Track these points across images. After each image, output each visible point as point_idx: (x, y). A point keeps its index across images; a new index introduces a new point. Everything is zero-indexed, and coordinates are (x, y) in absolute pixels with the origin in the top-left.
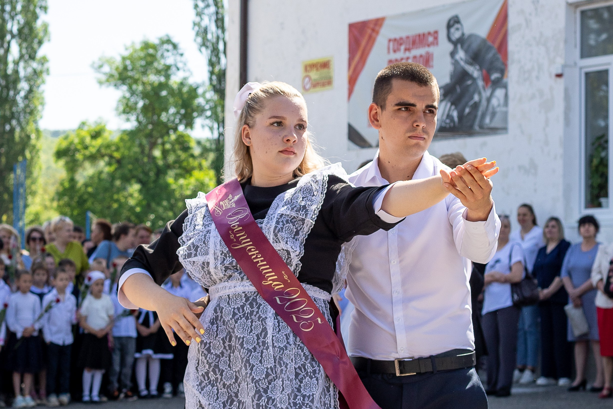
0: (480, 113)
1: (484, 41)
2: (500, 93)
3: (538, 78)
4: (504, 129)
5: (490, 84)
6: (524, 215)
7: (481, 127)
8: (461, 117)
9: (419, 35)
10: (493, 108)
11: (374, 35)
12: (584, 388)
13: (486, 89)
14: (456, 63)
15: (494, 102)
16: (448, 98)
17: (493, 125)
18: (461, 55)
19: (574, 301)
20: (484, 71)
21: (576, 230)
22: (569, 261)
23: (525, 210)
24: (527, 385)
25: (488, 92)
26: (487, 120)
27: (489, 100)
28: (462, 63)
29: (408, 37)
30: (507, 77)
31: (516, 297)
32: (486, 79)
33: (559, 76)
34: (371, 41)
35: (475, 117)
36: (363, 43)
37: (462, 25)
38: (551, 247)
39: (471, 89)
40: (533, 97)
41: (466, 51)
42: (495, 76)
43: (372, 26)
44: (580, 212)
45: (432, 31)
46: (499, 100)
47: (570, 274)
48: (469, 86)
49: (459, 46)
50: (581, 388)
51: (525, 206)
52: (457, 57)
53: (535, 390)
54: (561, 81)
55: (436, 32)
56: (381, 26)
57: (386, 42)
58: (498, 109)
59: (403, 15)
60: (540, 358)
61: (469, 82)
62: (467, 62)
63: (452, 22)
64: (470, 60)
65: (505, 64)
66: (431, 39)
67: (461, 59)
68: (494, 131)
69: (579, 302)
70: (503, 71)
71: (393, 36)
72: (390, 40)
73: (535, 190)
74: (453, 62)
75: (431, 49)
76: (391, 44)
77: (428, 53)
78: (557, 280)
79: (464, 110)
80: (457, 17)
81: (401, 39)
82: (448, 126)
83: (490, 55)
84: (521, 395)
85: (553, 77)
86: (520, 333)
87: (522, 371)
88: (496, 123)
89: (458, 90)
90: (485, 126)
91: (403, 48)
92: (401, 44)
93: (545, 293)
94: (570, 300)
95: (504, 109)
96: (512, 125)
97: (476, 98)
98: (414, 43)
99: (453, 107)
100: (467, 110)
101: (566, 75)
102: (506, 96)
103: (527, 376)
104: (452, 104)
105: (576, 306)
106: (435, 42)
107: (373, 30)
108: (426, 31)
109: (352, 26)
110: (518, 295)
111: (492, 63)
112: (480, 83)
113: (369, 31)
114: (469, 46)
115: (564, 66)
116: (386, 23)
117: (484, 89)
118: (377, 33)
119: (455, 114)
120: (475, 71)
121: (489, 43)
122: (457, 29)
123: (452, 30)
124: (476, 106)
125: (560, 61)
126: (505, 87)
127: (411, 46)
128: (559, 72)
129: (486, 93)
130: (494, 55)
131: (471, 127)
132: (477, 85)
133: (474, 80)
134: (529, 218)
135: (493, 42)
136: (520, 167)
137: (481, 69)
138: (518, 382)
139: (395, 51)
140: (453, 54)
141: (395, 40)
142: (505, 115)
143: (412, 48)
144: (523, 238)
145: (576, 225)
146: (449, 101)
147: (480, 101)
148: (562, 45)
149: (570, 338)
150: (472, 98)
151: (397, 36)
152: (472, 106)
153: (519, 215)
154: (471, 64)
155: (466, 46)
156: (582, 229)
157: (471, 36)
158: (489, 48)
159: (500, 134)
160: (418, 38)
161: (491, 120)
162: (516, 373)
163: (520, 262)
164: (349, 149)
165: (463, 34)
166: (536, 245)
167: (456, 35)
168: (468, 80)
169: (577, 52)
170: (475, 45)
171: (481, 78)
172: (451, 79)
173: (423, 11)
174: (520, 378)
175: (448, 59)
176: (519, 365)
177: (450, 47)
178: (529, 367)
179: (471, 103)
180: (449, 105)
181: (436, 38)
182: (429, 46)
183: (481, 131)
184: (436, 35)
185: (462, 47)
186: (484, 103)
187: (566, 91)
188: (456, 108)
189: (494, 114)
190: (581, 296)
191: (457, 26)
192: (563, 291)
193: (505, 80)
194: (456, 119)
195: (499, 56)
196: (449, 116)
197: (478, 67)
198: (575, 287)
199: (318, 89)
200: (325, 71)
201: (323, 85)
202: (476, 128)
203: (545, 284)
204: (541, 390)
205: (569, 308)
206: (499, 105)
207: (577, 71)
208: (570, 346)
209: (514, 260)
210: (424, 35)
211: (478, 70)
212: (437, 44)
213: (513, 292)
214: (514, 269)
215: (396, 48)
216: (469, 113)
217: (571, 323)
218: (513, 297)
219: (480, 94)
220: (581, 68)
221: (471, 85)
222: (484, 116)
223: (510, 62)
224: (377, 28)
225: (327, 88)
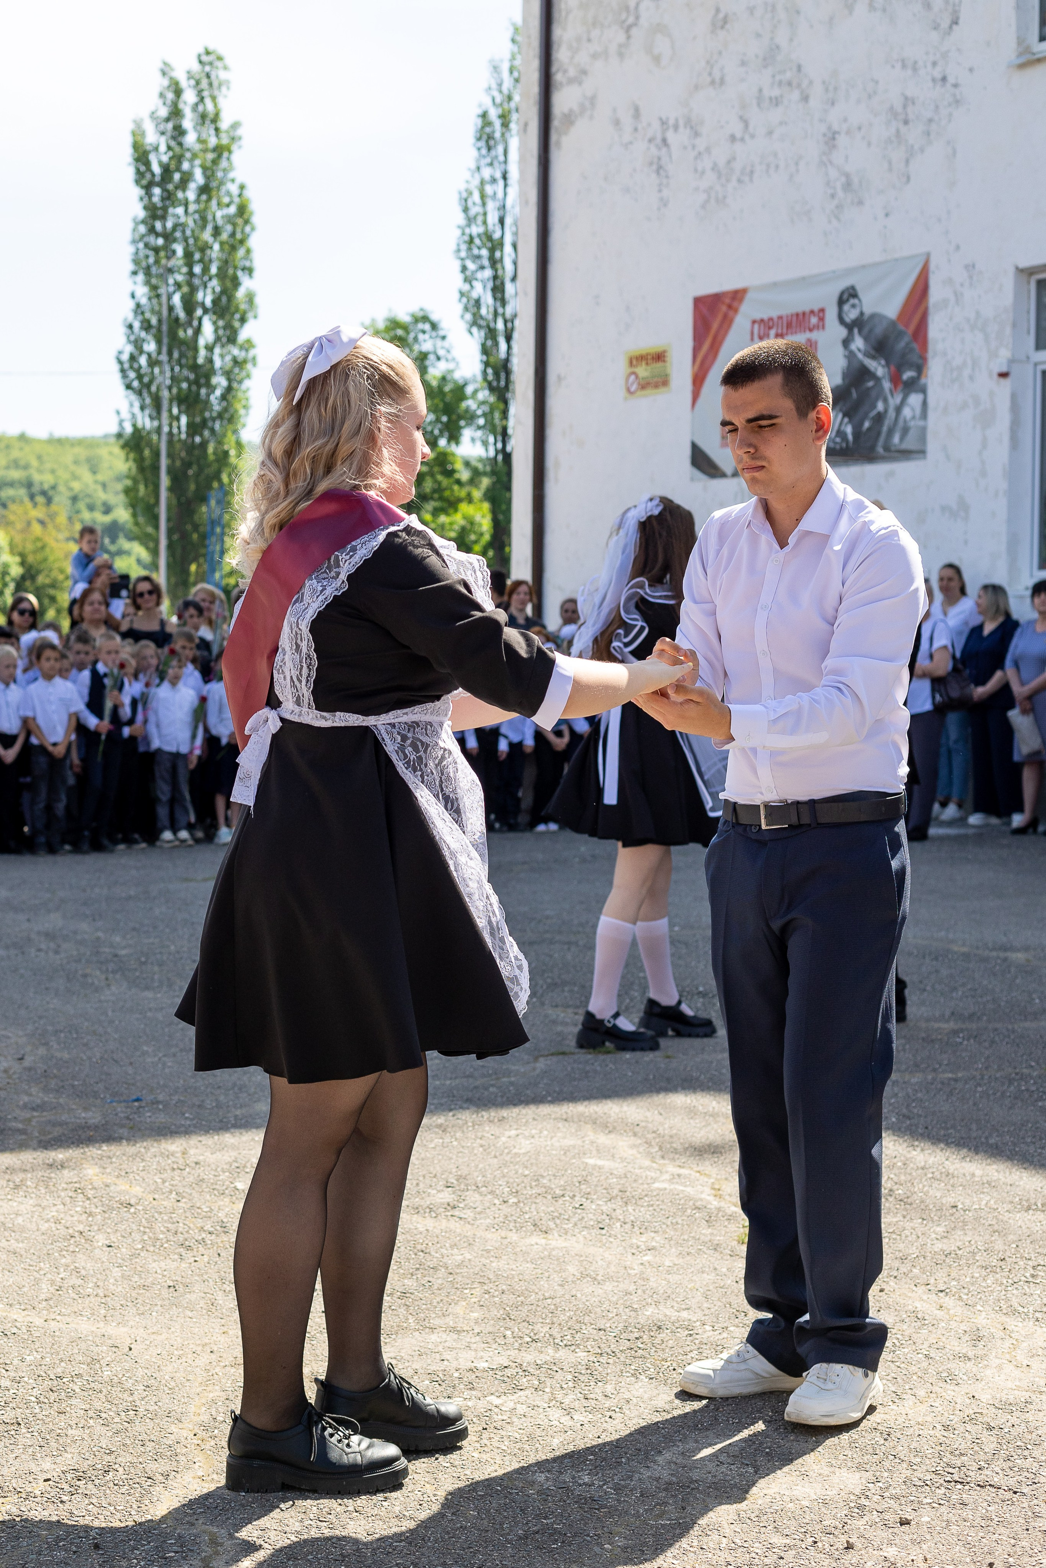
0: (885, 429)
1: (893, 324)
2: (915, 399)
3: (971, 378)
4: (920, 453)
5: (900, 387)
6: (950, 579)
7: (887, 449)
8: (857, 434)
9: (797, 315)
10: (905, 421)
11: (731, 313)
12: (1035, 831)
13: (895, 395)
14: (851, 357)
15: (907, 412)
16: (838, 408)
17: (905, 446)
18: (858, 343)
19: (1021, 704)
20: (893, 368)
21: (1028, 600)
22: (1016, 646)
23: (950, 572)
24: (950, 823)
25: (898, 399)
26: (896, 439)
27: (898, 410)
28: (860, 356)
29: (780, 318)
30: (926, 376)
31: (938, 698)
32: (896, 379)
33: (1004, 375)
34: (727, 322)
35: (879, 434)
36: (715, 326)
37: (860, 300)
38: (989, 628)
39: (873, 394)
40: (964, 406)
41: (866, 339)
42: (908, 375)
43: (727, 301)
44: (1032, 576)
45: (816, 309)
46: (913, 410)
47: (1016, 665)
48: (869, 389)
49: (856, 331)
50: (1031, 830)
51: (951, 566)
52: (853, 347)
53: (962, 831)
54: (1006, 383)
55: (822, 310)
56: (741, 300)
57: (748, 325)
58: (912, 424)
59: (775, 285)
60: (971, 784)
61: (871, 384)
62: (867, 354)
63: (845, 296)
64: (873, 352)
65: (924, 359)
66: (814, 320)
67: (859, 350)
68: (906, 454)
69: (1028, 707)
70: (920, 368)
71: (758, 316)
72: (754, 322)
73: (966, 542)
74: (847, 353)
75: (814, 335)
76: (756, 326)
77: (809, 340)
78: (998, 674)
79: (861, 424)
80: (853, 288)
81: (771, 319)
82: (838, 447)
83: (902, 344)
84: (942, 839)
85: (995, 376)
86: (943, 750)
87: (944, 805)
88: (910, 443)
89: (854, 395)
90: (893, 448)
91: (772, 332)
92: (770, 328)
93: (980, 691)
94: (1017, 703)
95: (921, 423)
96: (932, 446)
97: (880, 406)
98: (789, 325)
99: (846, 420)
100: (867, 424)
101: (1012, 375)
102: (925, 403)
103: (951, 811)
104: (845, 415)
105: (1024, 712)
106: (821, 324)
107: (730, 307)
108: (807, 309)
109: (699, 302)
110: (941, 696)
111: (903, 355)
112: (887, 385)
113: (724, 308)
114: (871, 331)
115: (1011, 362)
116: (749, 296)
117: (892, 395)
118: (736, 311)
119: (849, 430)
120: (878, 368)
121: (901, 327)
122: (854, 306)
123: (846, 307)
124: (880, 418)
125: (1005, 354)
126: (923, 391)
127: (785, 331)
128: (1004, 369)
129: (895, 400)
130: (907, 344)
131: (873, 448)
132: (882, 389)
133: (878, 380)
134: (955, 584)
135: (907, 326)
136: (944, 509)
137: (888, 364)
138: (937, 818)
139: (761, 338)
140: (846, 343)
141: (762, 320)
142: (923, 431)
143: (787, 334)
144: (945, 614)
145: (1029, 593)
146: (841, 410)
147: (886, 411)
148: (1008, 330)
149: (1016, 758)
150: (874, 406)
151: (765, 317)
152: (873, 418)
153: (941, 579)
154: (873, 358)
155: (866, 330)
156: (1037, 600)
157: (873, 316)
158: (900, 334)
159: (913, 459)
160: (794, 318)
161: (902, 439)
162: (936, 807)
163: (945, 647)
164: (692, 479)
165: (862, 314)
166: (966, 623)
167: (851, 315)
168: (869, 381)
169: (1031, 340)
170: (879, 330)
171: (887, 377)
172: (844, 379)
173: (804, 279)
174: (941, 813)
175: (840, 350)
176: (940, 797)
177: (843, 332)
178: (955, 798)
179: (873, 413)
180: (840, 416)
181: (822, 319)
182: (811, 330)
183: (886, 454)
184: (821, 315)
185: (860, 332)
186: (891, 414)
187: (1014, 397)
188: (850, 421)
189: (905, 431)
190: (1030, 698)
191: (853, 301)
192: (1005, 689)
193: (923, 381)
194: (850, 437)
195: (915, 345)
196: (840, 433)
197: (883, 362)
198: (1023, 683)
199: (648, 391)
200: (659, 365)
201: (656, 386)
202: (880, 450)
203: (982, 680)
204: (971, 831)
205: (1014, 715)
206: (914, 418)
207: (1030, 368)
208: (1017, 769)
209: (937, 644)
210: (804, 314)
211: (883, 366)
212: (823, 327)
213: (933, 691)
214: (936, 658)
215: (762, 334)
216: (869, 429)
217: (1017, 736)
218: (933, 698)
219: (885, 401)
220: (1036, 365)
221: (873, 387)
222: (890, 432)
223: (930, 354)
224: (735, 304)
225: (662, 389)
